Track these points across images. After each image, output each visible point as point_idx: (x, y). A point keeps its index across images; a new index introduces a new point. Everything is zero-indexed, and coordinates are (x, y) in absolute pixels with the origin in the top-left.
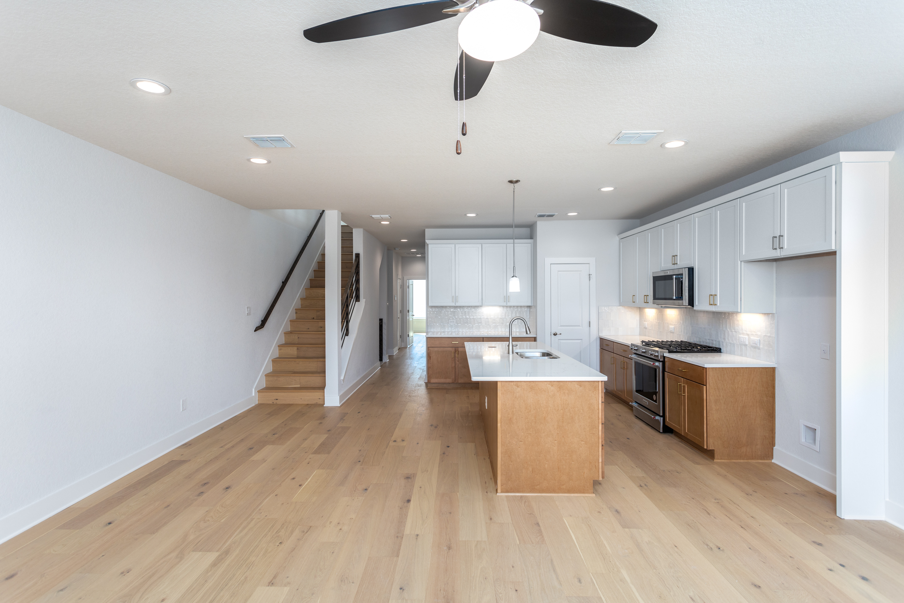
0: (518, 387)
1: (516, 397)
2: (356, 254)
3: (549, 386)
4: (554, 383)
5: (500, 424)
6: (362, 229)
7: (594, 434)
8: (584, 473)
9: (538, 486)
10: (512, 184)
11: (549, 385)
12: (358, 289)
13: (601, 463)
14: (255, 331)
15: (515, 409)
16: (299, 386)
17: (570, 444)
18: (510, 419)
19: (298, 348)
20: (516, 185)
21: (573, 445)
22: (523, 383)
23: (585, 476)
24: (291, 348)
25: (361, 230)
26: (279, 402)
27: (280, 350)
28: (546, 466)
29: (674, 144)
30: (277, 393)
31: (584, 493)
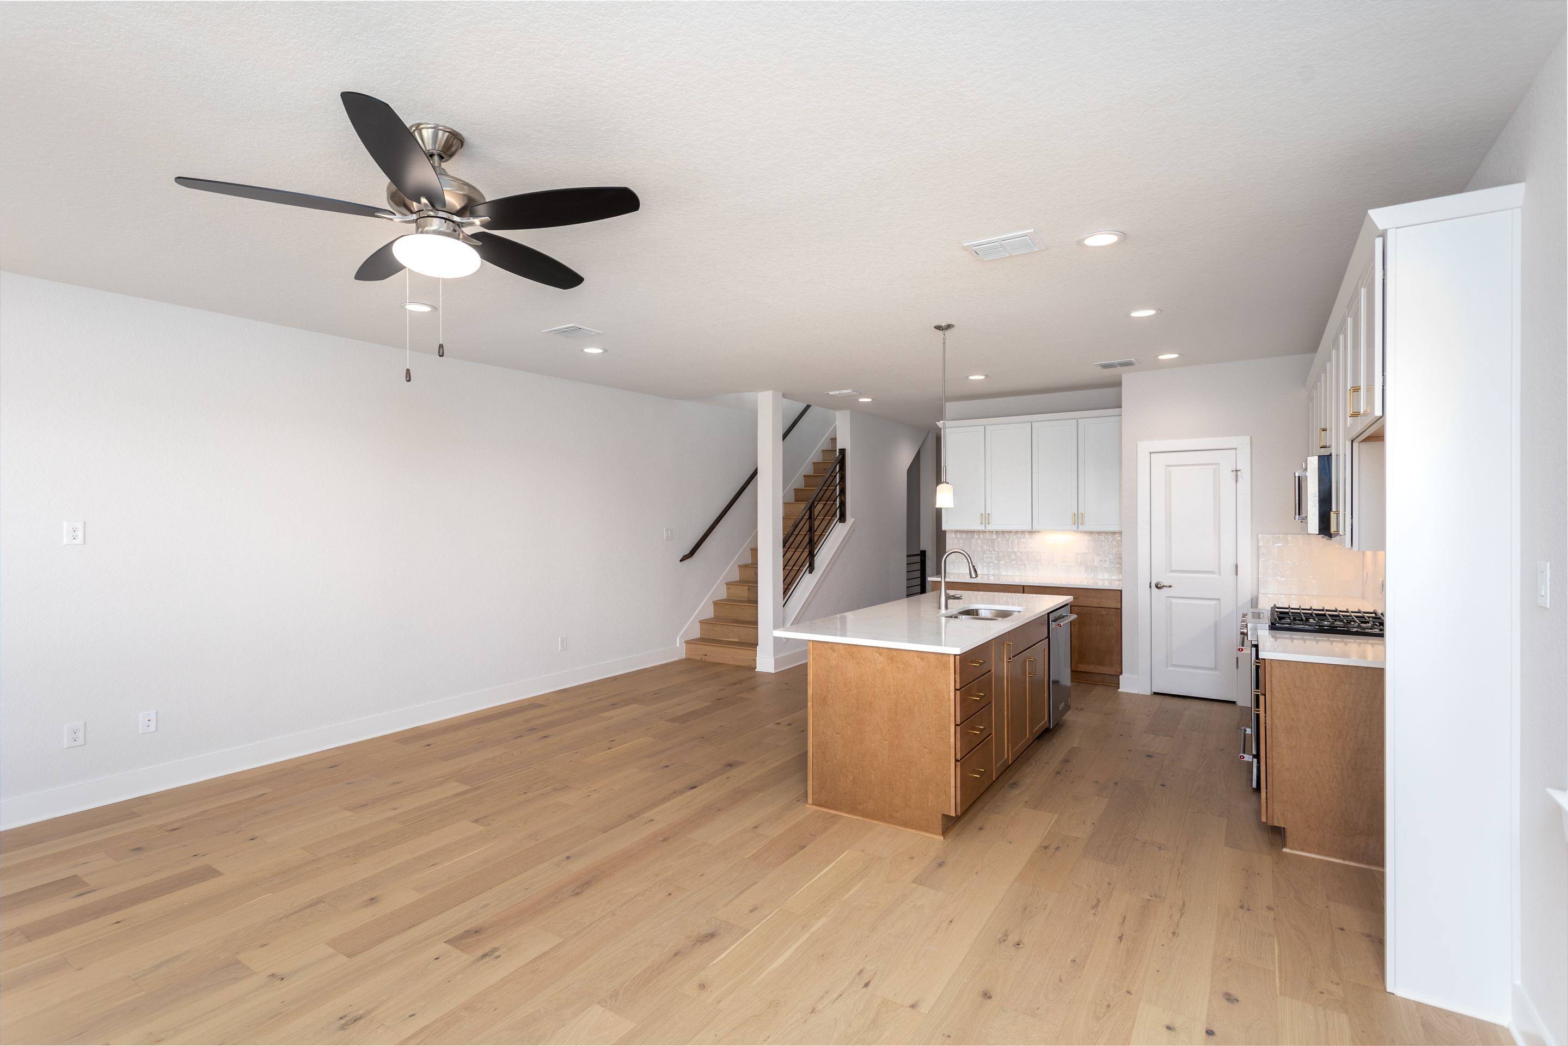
0: (834, 651)
1: (831, 666)
2: (840, 450)
3: (877, 654)
4: (884, 650)
5: (811, 703)
6: (849, 411)
7: (943, 739)
8: (928, 799)
9: (861, 806)
10: (941, 332)
11: (876, 652)
12: (843, 504)
13: (954, 789)
14: (681, 561)
15: (830, 685)
16: (737, 640)
17: (907, 749)
18: (824, 698)
19: (749, 587)
20: (948, 332)
21: (911, 752)
22: (840, 646)
23: (929, 805)
24: (741, 587)
25: (847, 413)
26: (708, 659)
27: (728, 589)
28: (873, 777)
29: (1102, 239)
30: (705, 647)
31: (927, 831)
